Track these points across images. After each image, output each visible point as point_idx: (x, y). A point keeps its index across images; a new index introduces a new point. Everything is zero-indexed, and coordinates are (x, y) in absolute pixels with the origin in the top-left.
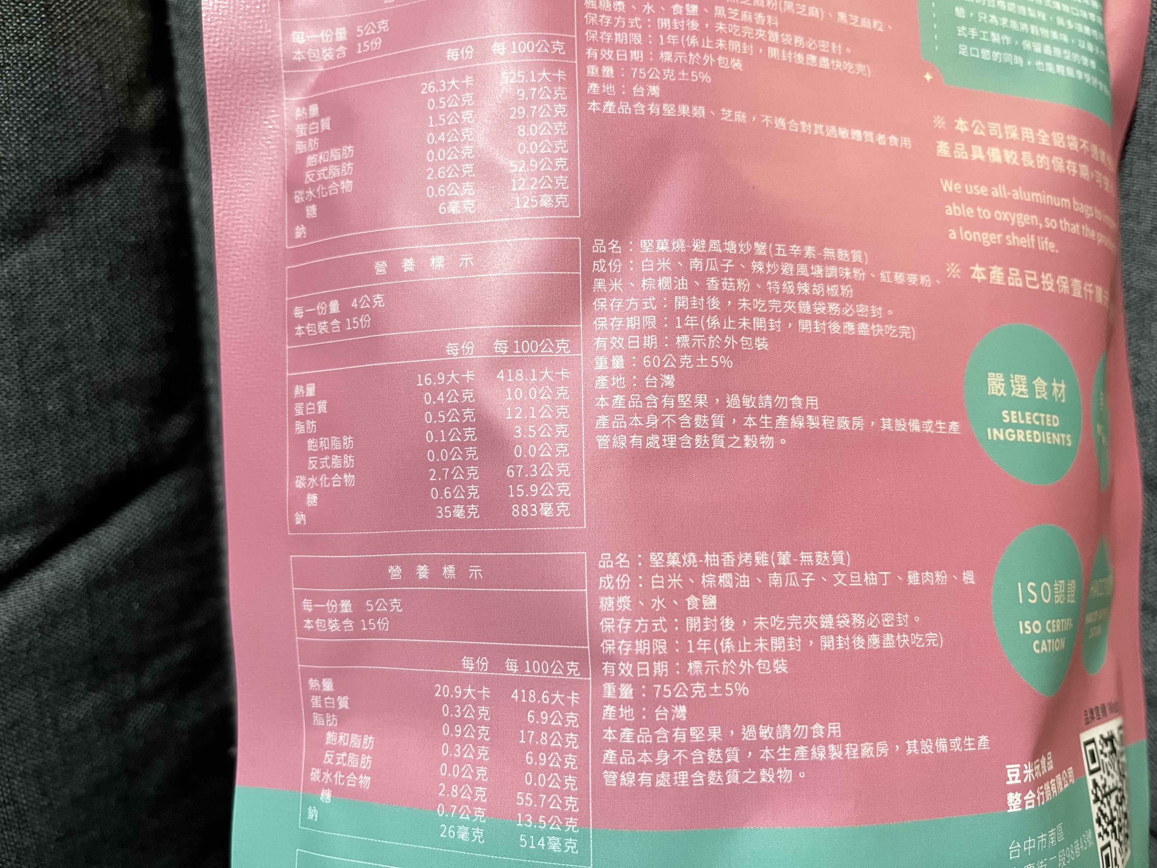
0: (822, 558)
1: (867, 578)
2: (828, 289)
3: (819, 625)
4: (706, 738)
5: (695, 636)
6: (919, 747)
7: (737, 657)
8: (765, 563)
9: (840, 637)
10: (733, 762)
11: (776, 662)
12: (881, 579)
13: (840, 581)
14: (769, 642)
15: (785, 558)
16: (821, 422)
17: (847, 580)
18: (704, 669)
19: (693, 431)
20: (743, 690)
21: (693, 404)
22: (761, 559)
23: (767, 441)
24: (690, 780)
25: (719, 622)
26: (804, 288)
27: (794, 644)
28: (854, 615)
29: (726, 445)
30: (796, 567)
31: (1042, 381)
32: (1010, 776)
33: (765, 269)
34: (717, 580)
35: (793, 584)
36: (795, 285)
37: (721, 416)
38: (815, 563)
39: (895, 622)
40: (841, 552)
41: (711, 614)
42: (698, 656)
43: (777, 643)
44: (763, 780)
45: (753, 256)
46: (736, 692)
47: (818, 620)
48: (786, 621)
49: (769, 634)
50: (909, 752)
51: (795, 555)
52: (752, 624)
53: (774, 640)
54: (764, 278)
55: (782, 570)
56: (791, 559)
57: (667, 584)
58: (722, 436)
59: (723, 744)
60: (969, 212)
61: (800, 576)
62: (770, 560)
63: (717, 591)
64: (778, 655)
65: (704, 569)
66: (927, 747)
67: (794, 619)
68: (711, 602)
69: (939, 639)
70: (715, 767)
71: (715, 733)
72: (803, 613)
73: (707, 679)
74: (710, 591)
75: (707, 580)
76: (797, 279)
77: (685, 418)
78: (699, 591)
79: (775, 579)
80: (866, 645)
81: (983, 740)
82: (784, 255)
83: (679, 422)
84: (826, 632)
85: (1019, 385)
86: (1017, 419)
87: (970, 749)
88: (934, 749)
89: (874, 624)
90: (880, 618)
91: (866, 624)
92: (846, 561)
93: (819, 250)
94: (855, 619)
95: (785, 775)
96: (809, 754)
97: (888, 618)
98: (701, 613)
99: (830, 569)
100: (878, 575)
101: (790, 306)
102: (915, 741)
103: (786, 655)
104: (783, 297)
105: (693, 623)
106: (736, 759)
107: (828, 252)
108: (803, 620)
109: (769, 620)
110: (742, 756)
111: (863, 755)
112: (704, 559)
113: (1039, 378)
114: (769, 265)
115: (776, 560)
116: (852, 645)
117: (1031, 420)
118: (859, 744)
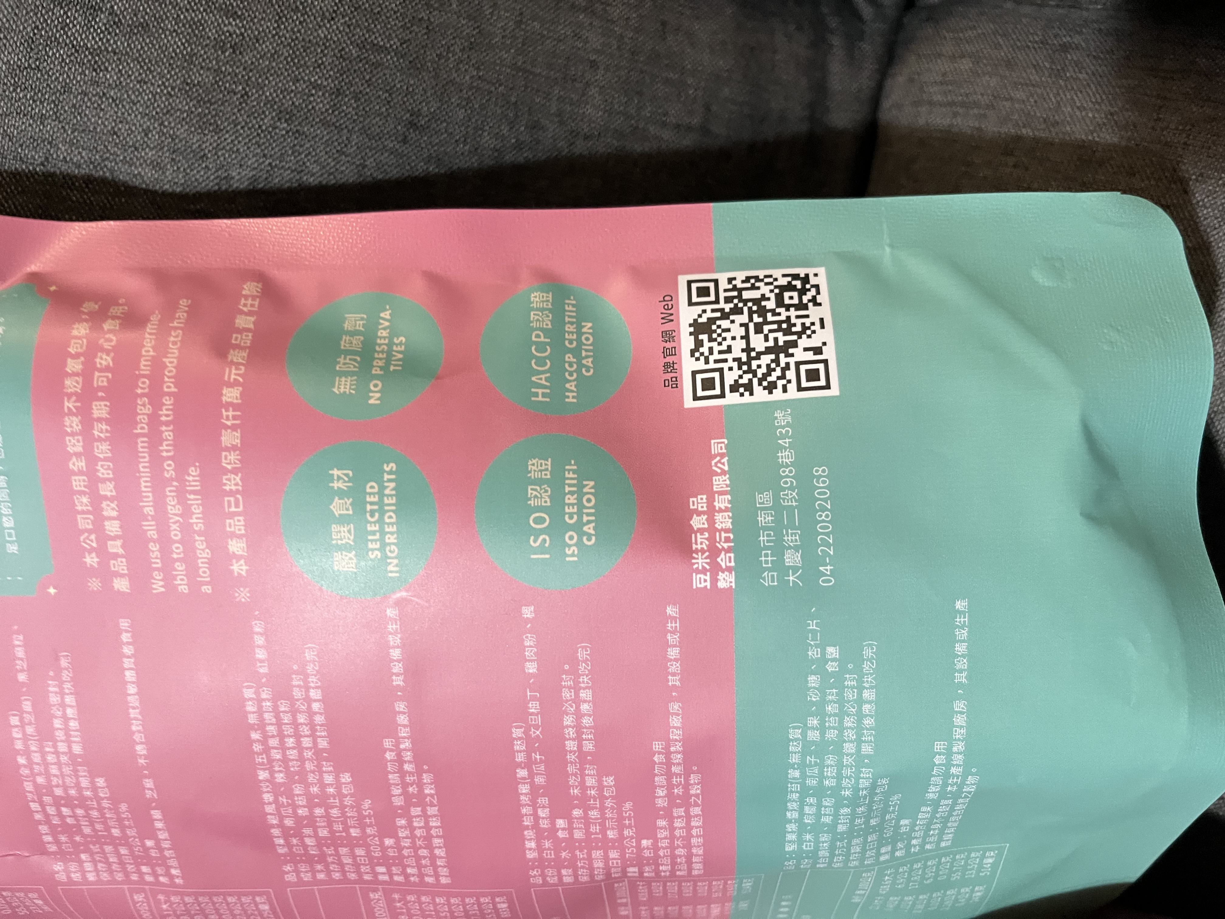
0: (518, 746)
1: (533, 710)
2: (286, 721)
3: (575, 752)
4: (665, 828)
5: (588, 833)
6: (674, 674)
7: (602, 809)
8: (527, 787)
9: (584, 736)
10: (685, 812)
11: (605, 783)
12: (533, 698)
13: (538, 733)
14: (590, 787)
15: (522, 773)
16: (404, 738)
17: (536, 727)
18: (613, 829)
19: (427, 827)
20: (628, 805)
21: (406, 827)
22: (524, 789)
23: (427, 778)
24: (698, 836)
25: (576, 818)
26: (290, 742)
27: (590, 770)
28: (565, 723)
29: (435, 806)
30: (529, 764)
31: (334, 504)
32: (703, 585)
33: (280, 772)
34: (543, 818)
35: (543, 768)
36: (289, 748)
37: (412, 809)
38: (524, 751)
39: (570, 688)
40: (514, 730)
41: (570, 823)
42: (604, 831)
43: (590, 782)
44: (698, 792)
45: (271, 780)
46: (630, 810)
47: (571, 752)
48: (572, 774)
49: (583, 787)
50: (678, 683)
51: (519, 765)
52: (576, 798)
53: (588, 784)
54: (289, 775)
55: (531, 775)
56: (523, 768)
57: (549, 849)
58: (428, 808)
59: (671, 819)
60: (180, 567)
61: (536, 762)
62: (524, 783)
63: (552, 818)
64: (600, 781)
65: (536, 826)
66: (675, 667)
67: (570, 769)
68: (561, 823)
69: (582, 647)
70: (688, 822)
71: (661, 823)
72: (566, 763)
73: (621, 828)
74: (553, 823)
75: (544, 824)
76: (283, 747)
77: (418, 833)
78: (553, 830)
79: (540, 780)
80: (590, 716)
81: (671, 611)
82: (264, 756)
83: (421, 836)
84: (580, 746)
85: (343, 534)
86: (376, 541)
87: (678, 625)
88: (676, 660)
89: (572, 707)
90: (567, 701)
91: (572, 714)
92: (521, 727)
93: (252, 727)
94: (569, 723)
95: (694, 778)
96: (679, 764)
97: (567, 694)
98: (570, 829)
99: (528, 739)
100: (530, 700)
101: (308, 754)
102: (670, 677)
103: (599, 777)
104: (302, 759)
105: (578, 835)
106: (683, 809)
107: (252, 719)
108: (571, 763)
109: (573, 786)
110: (679, 806)
111: (679, 725)
112: (528, 826)
113: (331, 507)
114: (277, 769)
115: (524, 778)
116: (590, 728)
117: (375, 523)
118: (671, 728)
